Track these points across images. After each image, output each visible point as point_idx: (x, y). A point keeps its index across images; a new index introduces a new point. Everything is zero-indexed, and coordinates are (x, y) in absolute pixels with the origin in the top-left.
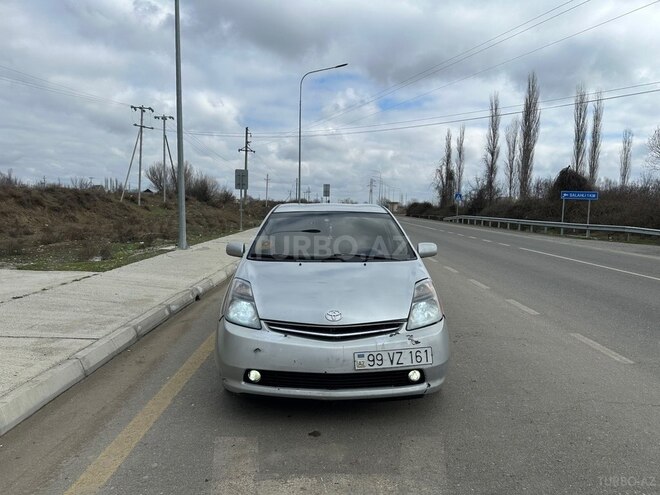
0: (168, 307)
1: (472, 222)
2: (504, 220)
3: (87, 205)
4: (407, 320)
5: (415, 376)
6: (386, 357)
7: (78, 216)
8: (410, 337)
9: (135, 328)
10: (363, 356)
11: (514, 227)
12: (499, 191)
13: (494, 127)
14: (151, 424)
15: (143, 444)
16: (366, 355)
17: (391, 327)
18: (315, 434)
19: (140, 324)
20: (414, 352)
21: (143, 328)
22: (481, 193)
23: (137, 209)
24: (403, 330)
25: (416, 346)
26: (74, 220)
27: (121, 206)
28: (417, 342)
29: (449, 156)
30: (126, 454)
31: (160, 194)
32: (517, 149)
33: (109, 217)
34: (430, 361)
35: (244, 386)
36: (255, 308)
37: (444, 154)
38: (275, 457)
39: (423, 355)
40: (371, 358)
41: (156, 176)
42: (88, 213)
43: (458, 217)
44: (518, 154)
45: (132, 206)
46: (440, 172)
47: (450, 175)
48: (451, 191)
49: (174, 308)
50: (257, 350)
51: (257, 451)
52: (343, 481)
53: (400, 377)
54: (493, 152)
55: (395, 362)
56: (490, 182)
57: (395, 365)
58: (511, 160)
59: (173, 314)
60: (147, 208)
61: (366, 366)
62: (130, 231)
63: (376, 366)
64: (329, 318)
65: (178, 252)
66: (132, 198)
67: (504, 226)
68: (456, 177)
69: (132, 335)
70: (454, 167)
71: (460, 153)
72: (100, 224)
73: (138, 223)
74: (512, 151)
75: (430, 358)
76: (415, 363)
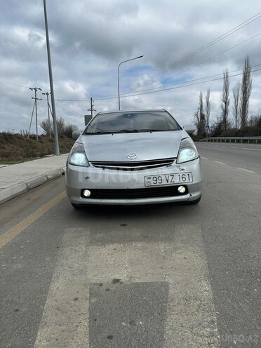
0: (46, 176)
1: (215, 141)
2: (233, 138)
3: (11, 141)
4: (177, 158)
5: (182, 190)
6: (163, 178)
7: (6, 147)
8: (179, 167)
9: (26, 184)
10: (150, 178)
11: (238, 141)
12: (230, 123)
13: (226, 89)
14: (30, 224)
15: (23, 233)
16: (152, 177)
17: (167, 162)
18: (123, 225)
19: (29, 182)
20: (181, 175)
21: (31, 185)
22: (220, 125)
23: (36, 143)
24: (174, 164)
25: (182, 172)
26: (4, 148)
27: (28, 141)
28: (183, 170)
29: (201, 106)
30: (13, 237)
31: (48, 135)
32: (239, 100)
33: (22, 147)
34: (191, 180)
35: (81, 200)
36: (86, 155)
37: (199, 105)
38: (99, 236)
39: (187, 177)
40: (155, 179)
41: (45, 126)
42: (11, 145)
43: (207, 139)
44: (240, 102)
45: (34, 141)
46: (197, 115)
47: (202, 117)
48: (203, 125)
49: (49, 177)
50: (87, 178)
51: (89, 233)
52: (139, 245)
53: (173, 190)
54: (226, 102)
55: (170, 181)
56: (225, 119)
57: (169, 182)
58: (236, 106)
59: (49, 180)
60: (41, 142)
61: (152, 183)
62: (32, 152)
63: (158, 184)
64: (129, 157)
65: (55, 157)
66: (34, 137)
67: (233, 141)
68: (206, 118)
69: (24, 187)
70: (205, 113)
71: (208, 104)
72: (17, 150)
73: (36, 148)
74: (237, 100)
75: (191, 178)
76: (182, 181)
